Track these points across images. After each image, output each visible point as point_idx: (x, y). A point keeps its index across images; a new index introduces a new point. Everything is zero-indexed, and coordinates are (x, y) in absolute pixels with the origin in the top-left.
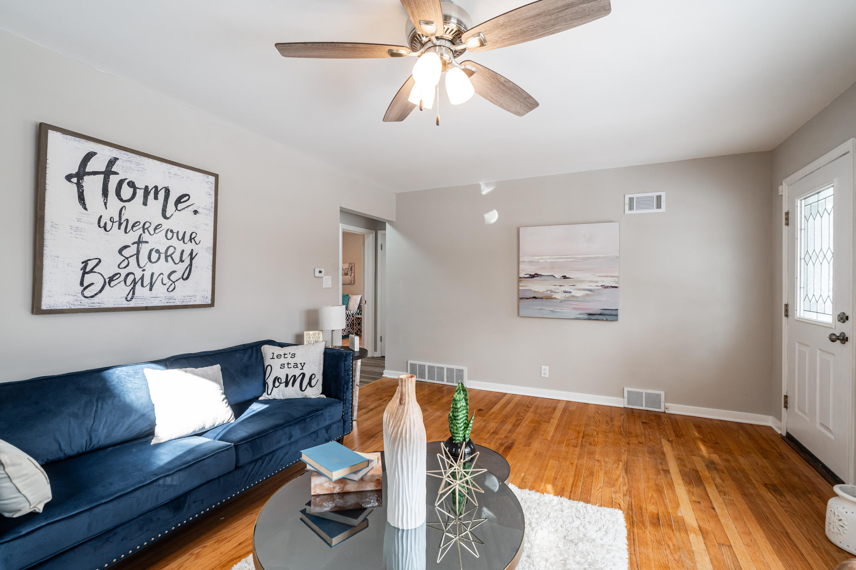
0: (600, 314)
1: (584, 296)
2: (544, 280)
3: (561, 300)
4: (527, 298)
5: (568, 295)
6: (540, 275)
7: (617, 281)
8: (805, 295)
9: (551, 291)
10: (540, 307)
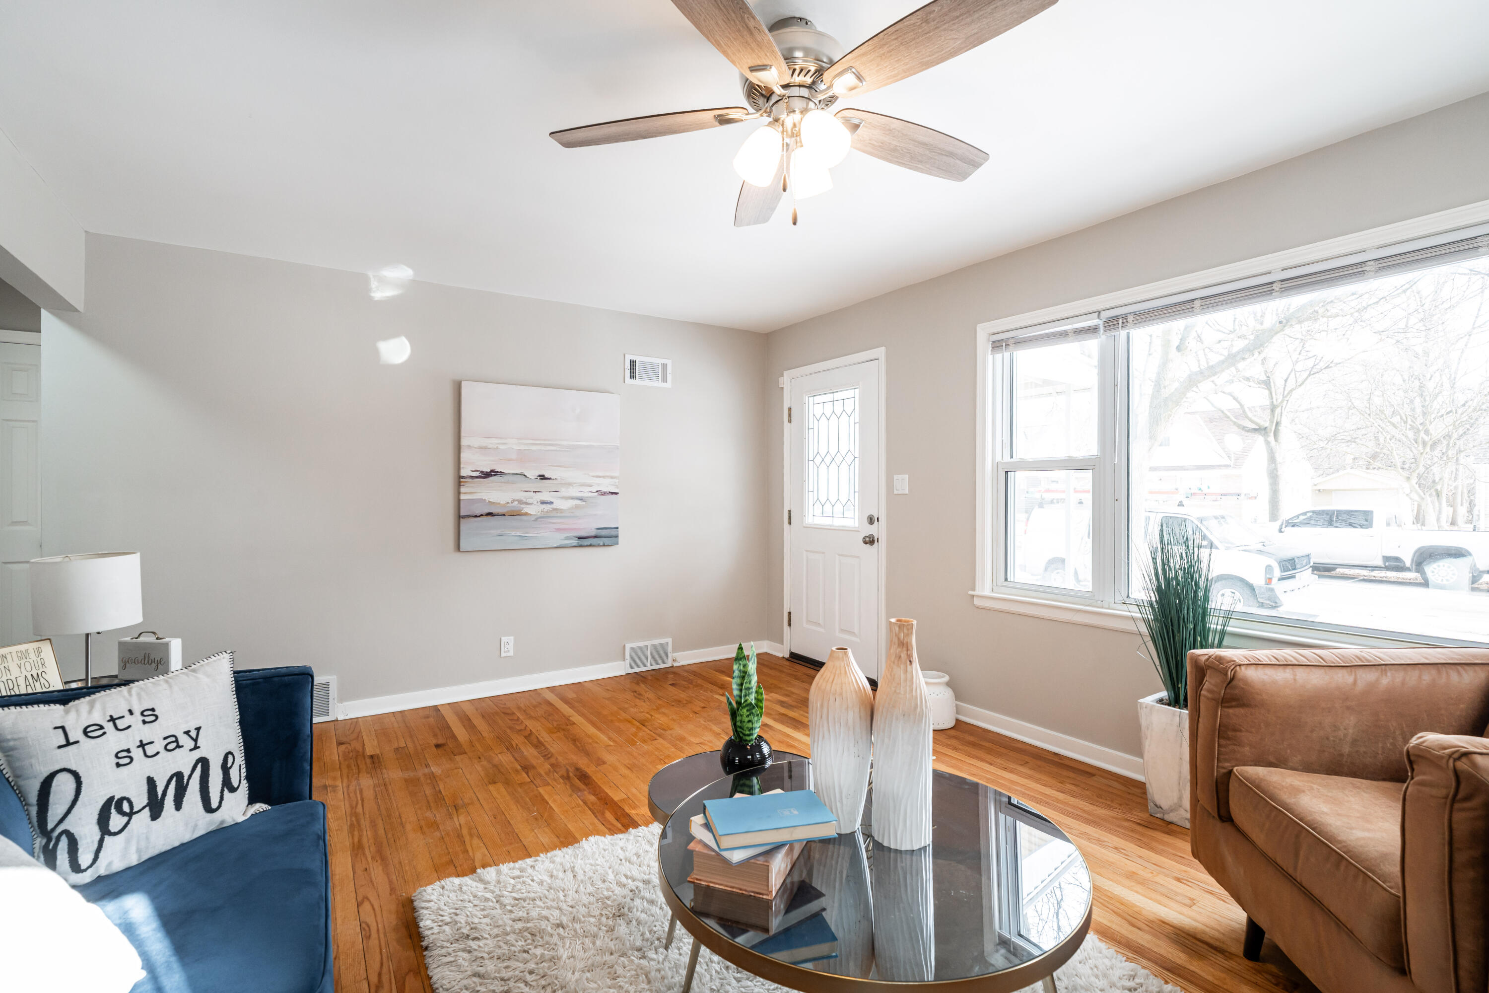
0: (595, 537)
1: (572, 508)
2: (508, 482)
3: (536, 517)
4: (476, 516)
5: (547, 507)
6: (501, 472)
7: (617, 484)
8: (816, 499)
9: (520, 502)
10: (499, 532)
